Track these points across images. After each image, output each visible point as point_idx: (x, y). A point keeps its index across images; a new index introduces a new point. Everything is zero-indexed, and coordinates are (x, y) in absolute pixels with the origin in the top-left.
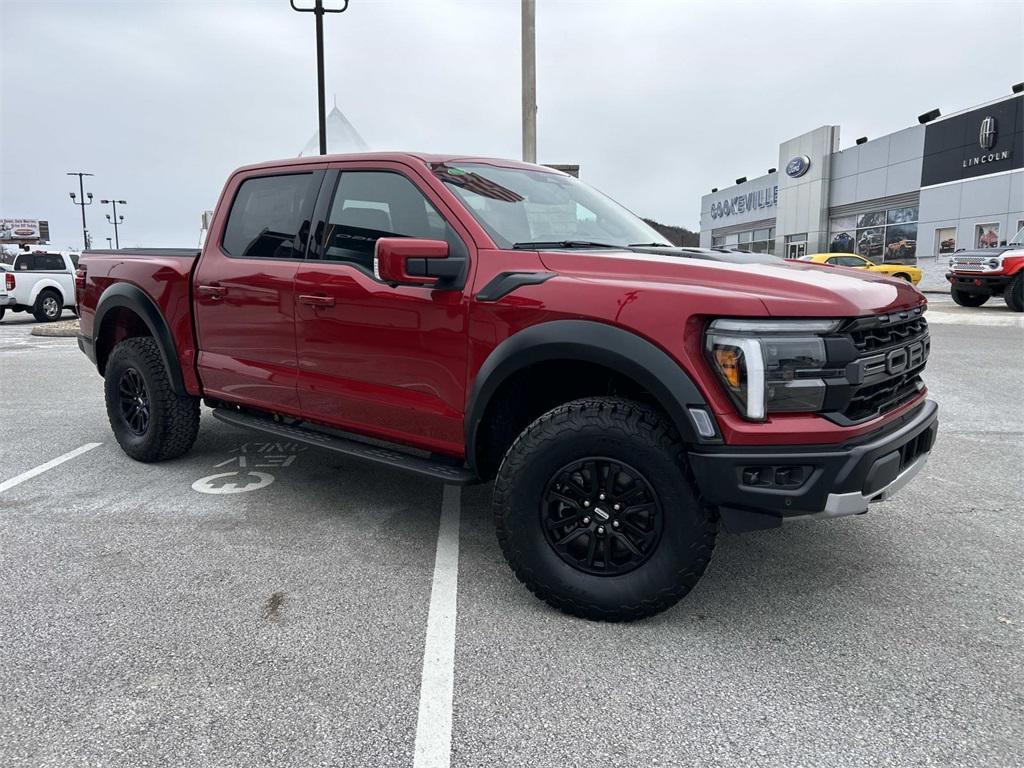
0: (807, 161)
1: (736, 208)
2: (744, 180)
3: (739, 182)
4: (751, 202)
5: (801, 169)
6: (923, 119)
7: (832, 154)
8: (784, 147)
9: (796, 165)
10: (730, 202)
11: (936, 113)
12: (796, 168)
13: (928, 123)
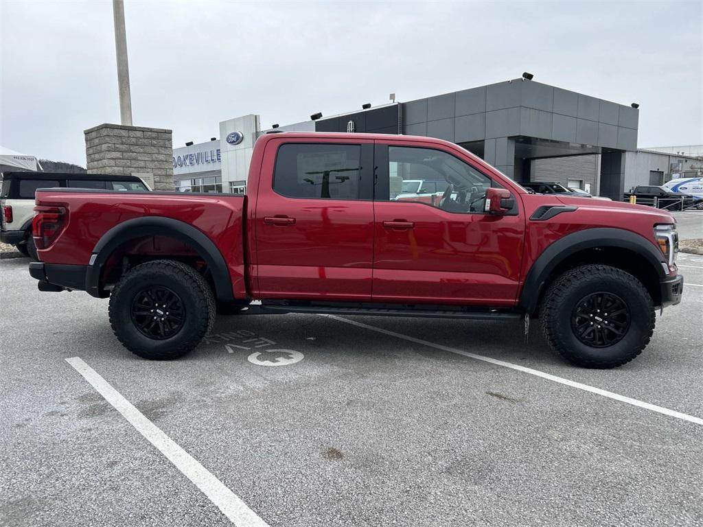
0: (241, 135)
1: (188, 162)
2: (191, 143)
3: (188, 144)
4: (199, 158)
5: (236, 140)
6: (314, 117)
7: (257, 132)
8: (223, 125)
9: (233, 137)
10: (182, 159)
11: (320, 115)
12: (234, 139)
13: (317, 120)
